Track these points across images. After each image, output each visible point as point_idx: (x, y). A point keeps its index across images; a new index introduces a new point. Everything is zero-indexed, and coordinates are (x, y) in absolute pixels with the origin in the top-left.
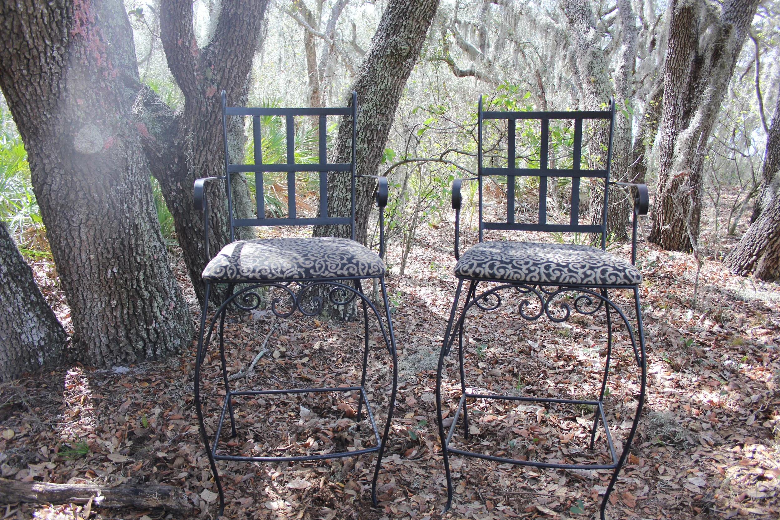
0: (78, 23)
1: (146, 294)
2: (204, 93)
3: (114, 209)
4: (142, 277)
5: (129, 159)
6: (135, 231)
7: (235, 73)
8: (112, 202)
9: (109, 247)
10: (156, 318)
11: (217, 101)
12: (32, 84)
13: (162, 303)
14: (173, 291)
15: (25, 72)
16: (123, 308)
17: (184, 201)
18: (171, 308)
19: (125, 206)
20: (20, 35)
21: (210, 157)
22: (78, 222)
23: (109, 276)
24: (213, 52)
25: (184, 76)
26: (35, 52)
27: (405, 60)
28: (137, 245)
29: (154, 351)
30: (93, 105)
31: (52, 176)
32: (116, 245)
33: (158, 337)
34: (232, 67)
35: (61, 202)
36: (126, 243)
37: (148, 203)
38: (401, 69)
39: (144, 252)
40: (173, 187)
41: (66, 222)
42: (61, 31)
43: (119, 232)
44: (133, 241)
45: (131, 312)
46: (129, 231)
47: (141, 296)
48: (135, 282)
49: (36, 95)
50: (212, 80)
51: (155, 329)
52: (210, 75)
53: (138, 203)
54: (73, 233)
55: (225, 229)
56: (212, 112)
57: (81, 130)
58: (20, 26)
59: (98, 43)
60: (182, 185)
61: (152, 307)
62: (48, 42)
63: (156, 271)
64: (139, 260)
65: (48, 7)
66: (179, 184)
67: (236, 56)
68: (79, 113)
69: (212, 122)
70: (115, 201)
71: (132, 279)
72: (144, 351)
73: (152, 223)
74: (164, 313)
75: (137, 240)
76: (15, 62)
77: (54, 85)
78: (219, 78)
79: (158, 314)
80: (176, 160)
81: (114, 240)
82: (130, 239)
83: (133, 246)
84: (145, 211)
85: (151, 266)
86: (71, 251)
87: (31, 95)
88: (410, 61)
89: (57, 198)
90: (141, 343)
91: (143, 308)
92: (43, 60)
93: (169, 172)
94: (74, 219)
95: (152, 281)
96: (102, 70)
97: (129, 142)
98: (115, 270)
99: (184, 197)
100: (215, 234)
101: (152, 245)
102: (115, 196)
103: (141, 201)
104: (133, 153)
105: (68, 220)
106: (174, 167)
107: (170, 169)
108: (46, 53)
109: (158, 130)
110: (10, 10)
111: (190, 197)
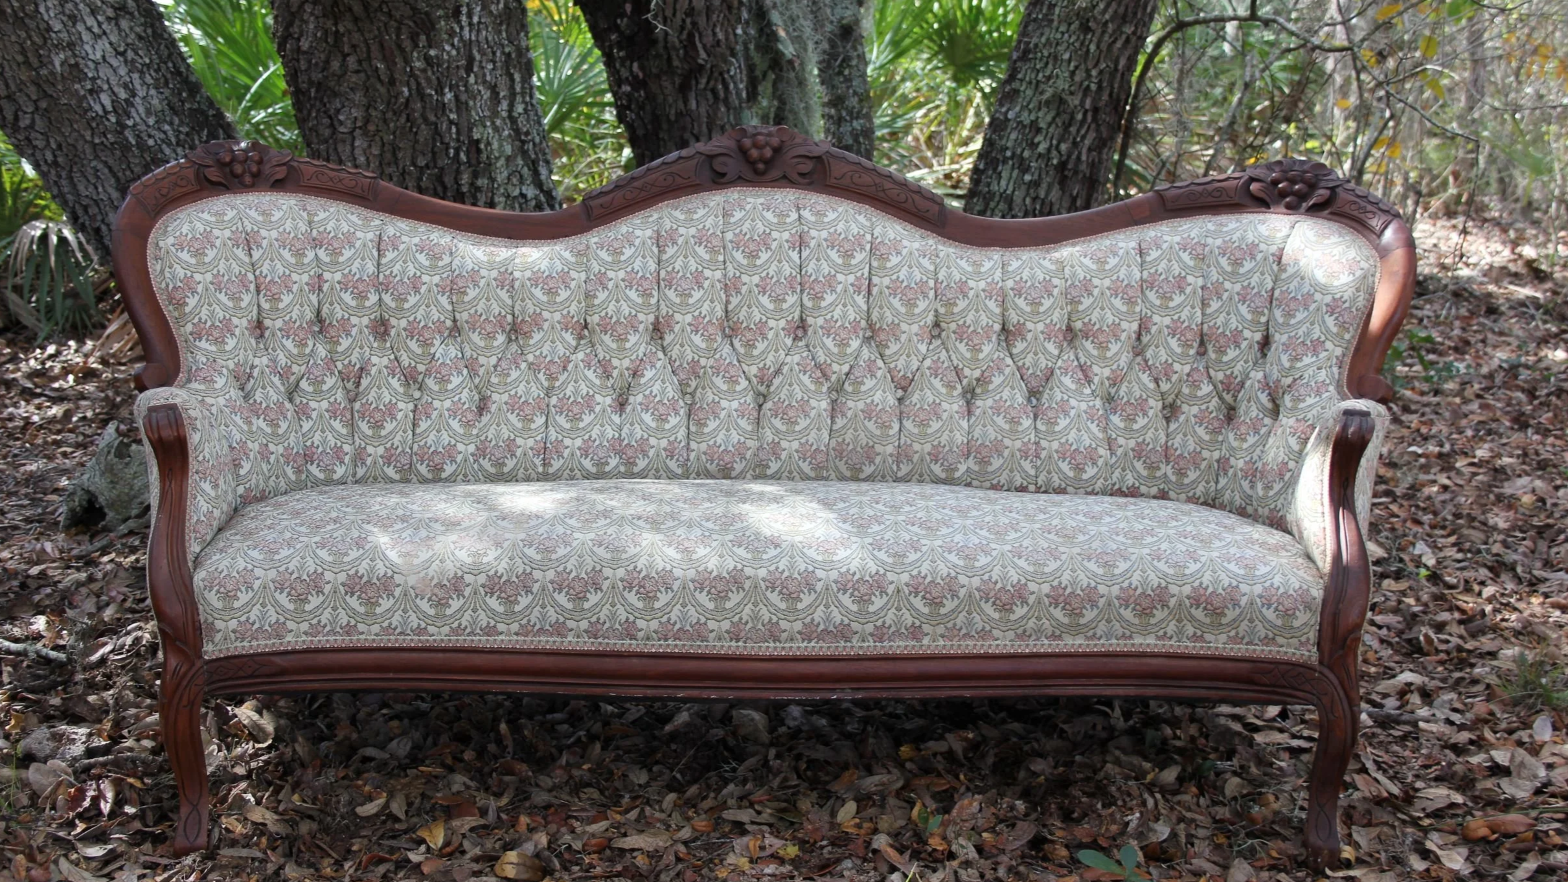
3: (422, 100)
6: (473, 155)
8: (418, 84)
17: (648, 107)
19: (449, 96)
22: (349, 123)
28: (476, 188)
31: (302, 20)
35: (317, 76)
36: (449, 180)
40: (624, 73)
41: (326, 121)
43: (434, 153)
44: (465, 178)
46: (457, 153)
53: (487, 95)
54: (340, 148)
60: (642, 68)
66: (635, 65)
70: (423, 82)
73: (523, 142)
75: (475, 175)
81: (421, 170)
82: (458, 172)
83: (465, 189)
84: (504, 114)
89: (309, 68)
93: (614, 37)
94: (341, 117)
99: (647, 97)
101: (516, 193)
102: (424, 71)
103: (494, 89)
105: (330, 117)
106: (623, 23)
107: (617, 28)
111: (660, 98)
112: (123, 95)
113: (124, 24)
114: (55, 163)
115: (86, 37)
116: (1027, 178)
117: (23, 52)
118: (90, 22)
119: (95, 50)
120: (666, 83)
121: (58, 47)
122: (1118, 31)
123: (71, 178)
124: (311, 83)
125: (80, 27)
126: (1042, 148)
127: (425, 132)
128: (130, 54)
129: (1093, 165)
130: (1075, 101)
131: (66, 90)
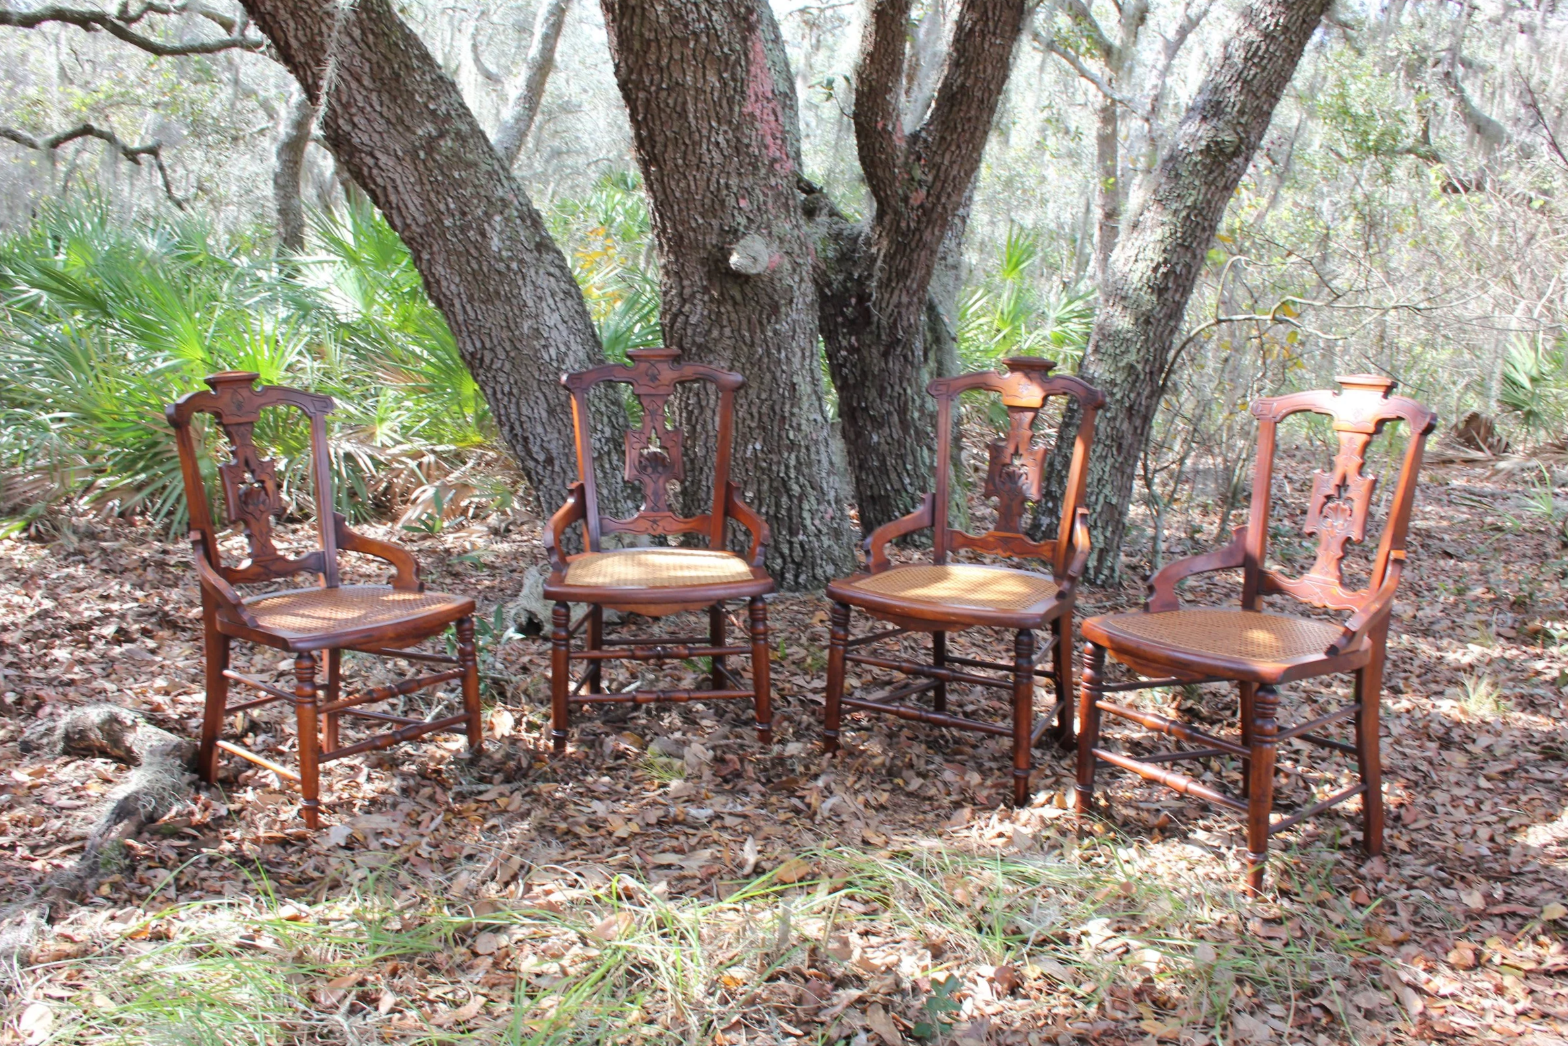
0: (753, 98)
1: (796, 489)
2: (906, 199)
3: (768, 356)
4: (793, 462)
5: (795, 287)
6: (792, 393)
7: (955, 172)
8: (767, 346)
9: (755, 411)
10: (805, 527)
11: (924, 213)
12: (685, 177)
13: (815, 507)
14: (832, 494)
15: (680, 162)
16: (760, 505)
17: (859, 366)
18: (827, 517)
19: (783, 354)
20: (683, 114)
21: (905, 299)
23: (749, 454)
24: (925, 141)
25: (880, 173)
26: (697, 137)
27: (1230, 160)
28: (792, 414)
29: (797, 576)
30: (759, 209)
32: (764, 410)
33: (804, 557)
34: (952, 163)
36: (777, 408)
37: (812, 355)
38: (1222, 174)
39: (799, 425)
40: (844, 343)
42: (731, 110)
43: (771, 391)
45: (771, 512)
46: (784, 392)
47: (788, 490)
48: (783, 468)
49: (689, 192)
50: (919, 182)
51: (801, 544)
52: (918, 174)
53: (799, 354)
55: (916, 415)
56: (917, 229)
57: (742, 242)
58: (685, 103)
59: (773, 124)
61: (801, 508)
62: (714, 124)
63: (813, 456)
64: (791, 436)
65: (721, 78)
66: (853, 339)
67: (959, 147)
68: (739, 219)
69: (913, 245)
70: (770, 345)
71: (779, 463)
72: (782, 575)
74: (817, 522)
75: (792, 406)
76: (670, 148)
77: (714, 180)
78: (930, 178)
79: (808, 522)
80: (853, 301)
81: (763, 401)
82: (783, 403)
83: (786, 415)
85: (807, 448)
86: (701, 413)
87: (682, 192)
88: (1240, 160)
90: (779, 561)
91: (789, 509)
92: (704, 146)
93: (840, 319)
95: (806, 471)
96: (774, 161)
97: (799, 264)
98: (758, 446)
99: (859, 359)
100: (901, 422)
101: (812, 418)
102: (771, 338)
104: (802, 280)
106: (848, 311)
107: (843, 314)
108: (709, 138)
109: (831, 254)
110: (677, 83)
111: (868, 360)
112: (563, 349)
113: (569, 303)
114: (511, 393)
115: (547, 310)
116: (1109, 415)
117: (507, 320)
118: (551, 301)
119: (552, 319)
120: (874, 351)
121: (529, 317)
122: (1167, 324)
123: (518, 404)
124: (694, 342)
125: (544, 304)
126: (1118, 396)
127: (768, 376)
128: (571, 323)
129: (1147, 407)
130: (1139, 367)
131: (528, 345)
